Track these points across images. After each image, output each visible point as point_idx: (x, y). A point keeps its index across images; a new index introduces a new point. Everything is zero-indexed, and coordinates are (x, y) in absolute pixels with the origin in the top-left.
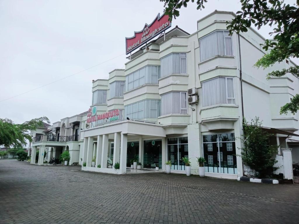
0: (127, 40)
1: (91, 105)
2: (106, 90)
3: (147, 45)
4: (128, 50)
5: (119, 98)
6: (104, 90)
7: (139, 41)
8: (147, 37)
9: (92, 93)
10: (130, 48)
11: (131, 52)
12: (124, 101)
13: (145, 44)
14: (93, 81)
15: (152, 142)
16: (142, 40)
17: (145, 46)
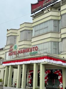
0: (32, 5)
1: (6, 45)
2: (16, 36)
3: (47, 8)
4: (33, 11)
5: (27, 41)
6: (15, 36)
7: (41, 5)
8: (48, 3)
9: (7, 38)
10: (35, 10)
11: (34, 13)
12: (32, 42)
13: (46, 7)
14: (8, 30)
15: (53, 71)
16: (44, 5)
17: (46, 8)
